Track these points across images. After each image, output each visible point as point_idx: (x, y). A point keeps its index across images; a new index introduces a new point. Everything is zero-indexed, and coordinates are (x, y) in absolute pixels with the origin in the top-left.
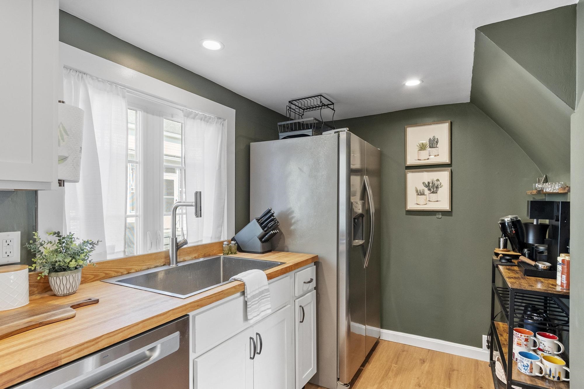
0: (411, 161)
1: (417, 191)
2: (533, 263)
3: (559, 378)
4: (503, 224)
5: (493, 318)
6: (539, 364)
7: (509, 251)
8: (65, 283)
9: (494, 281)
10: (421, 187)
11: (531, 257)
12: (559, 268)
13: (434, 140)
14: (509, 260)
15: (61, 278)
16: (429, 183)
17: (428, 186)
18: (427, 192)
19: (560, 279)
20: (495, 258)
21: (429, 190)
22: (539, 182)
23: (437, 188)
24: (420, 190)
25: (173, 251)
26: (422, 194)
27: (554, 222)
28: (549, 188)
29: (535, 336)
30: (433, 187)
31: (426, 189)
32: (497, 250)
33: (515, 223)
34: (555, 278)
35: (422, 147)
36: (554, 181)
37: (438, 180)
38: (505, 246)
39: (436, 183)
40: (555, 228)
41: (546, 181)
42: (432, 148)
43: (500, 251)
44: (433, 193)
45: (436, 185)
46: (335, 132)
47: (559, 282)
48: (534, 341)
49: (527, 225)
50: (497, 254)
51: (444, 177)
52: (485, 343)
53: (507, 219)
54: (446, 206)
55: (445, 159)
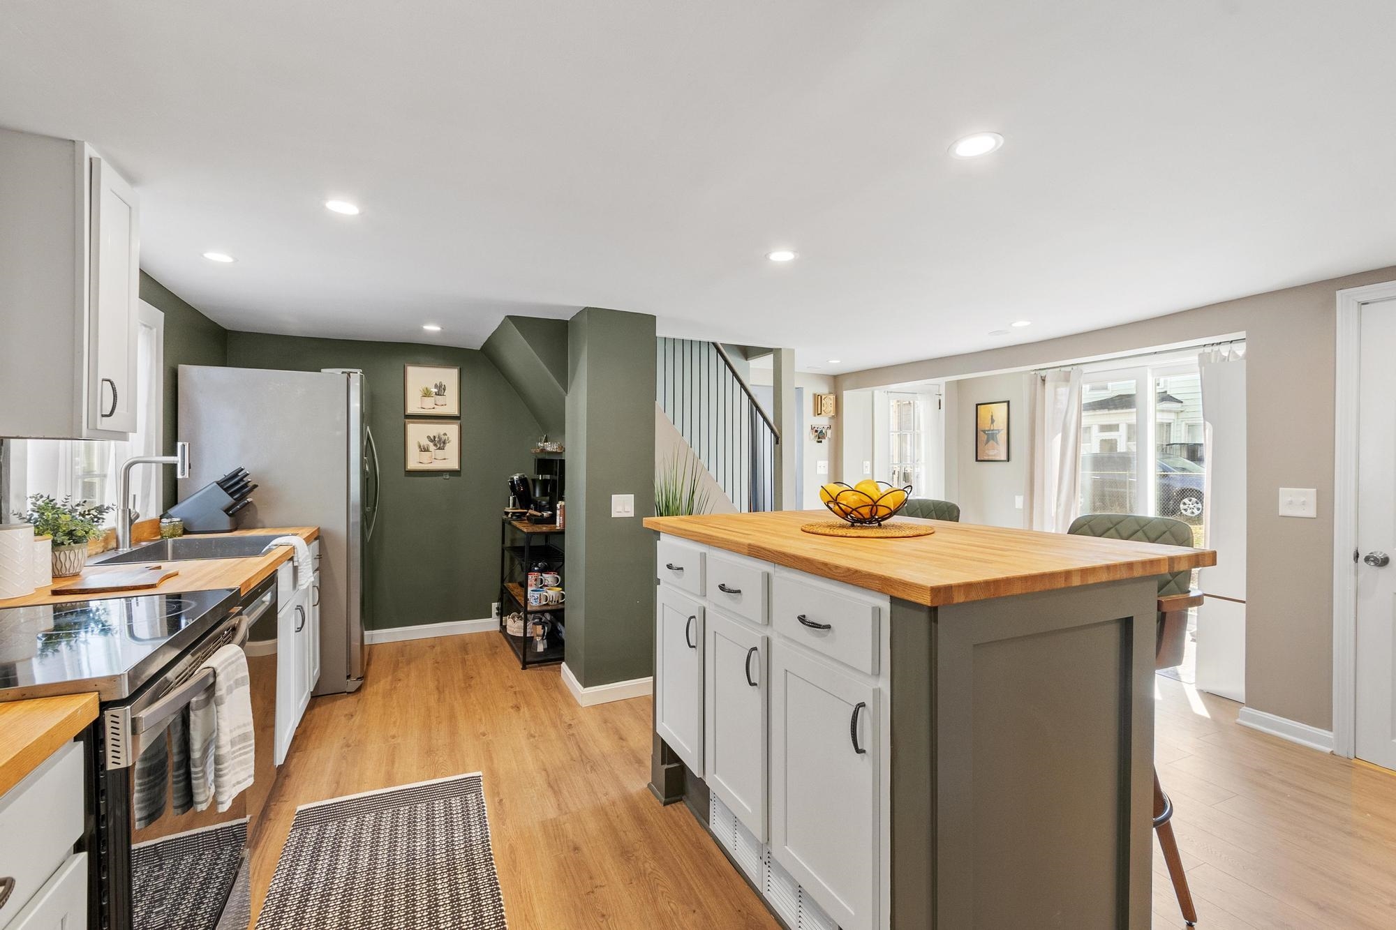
0: (412, 408)
1: (420, 447)
2: (539, 514)
3: (558, 601)
4: (512, 482)
5: (503, 580)
6: (546, 594)
7: (517, 509)
8: (72, 559)
9: (503, 542)
10: (425, 442)
11: (536, 510)
12: (558, 512)
13: (441, 386)
14: (520, 517)
15: (76, 551)
16: (434, 437)
17: (432, 440)
18: (432, 447)
19: (559, 520)
20: (505, 517)
21: (435, 445)
22: (541, 442)
23: (444, 443)
24: (424, 446)
25: (124, 527)
26: (425, 450)
27: (554, 477)
28: (550, 447)
29: (541, 575)
30: (440, 443)
31: (431, 444)
32: (507, 510)
33: (523, 481)
34: (555, 523)
35: (427, 394)
36: (553, 442)
37: (445, 434)
38: (514, 505)
39: (443, 438)
40: (554, 481)
41: (546, 441)
42: (439, 395)
43: (510, 510)
44: (439, 449)
45: (443, 439)
46: (343, 373)
47: (558, 524)
48: (541, 579)
49: (534, 481)
50: (507, 513)
51: (452, 431)
52: (494, 611)
53: (516, 478)
54: (454, 464)
55: (452, 408)
